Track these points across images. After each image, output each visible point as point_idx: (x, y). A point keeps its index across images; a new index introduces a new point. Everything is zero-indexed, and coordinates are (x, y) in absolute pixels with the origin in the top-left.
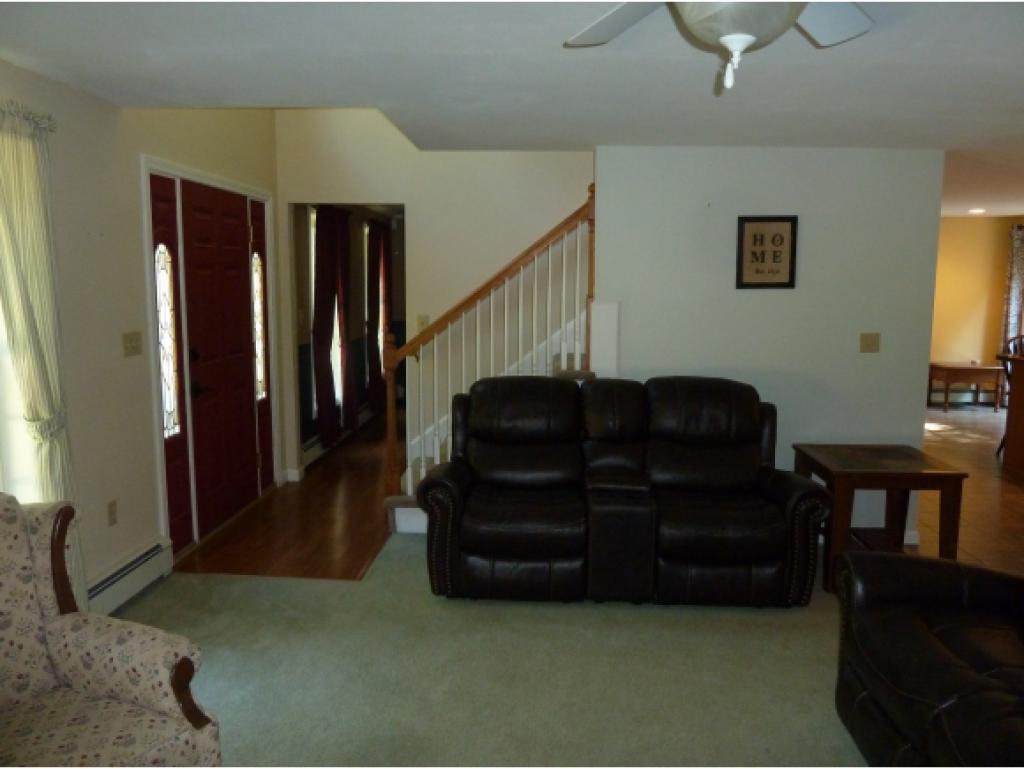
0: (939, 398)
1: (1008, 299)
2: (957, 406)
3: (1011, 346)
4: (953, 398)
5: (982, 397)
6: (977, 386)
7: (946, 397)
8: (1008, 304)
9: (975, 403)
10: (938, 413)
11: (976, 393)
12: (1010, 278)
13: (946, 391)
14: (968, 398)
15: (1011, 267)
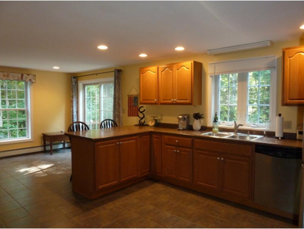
0: (48, 148)
1: (73, 105)
2: (56, 151)
3: (75, 124)
4: (54, 147)
5: (66, 145)
6: (64, 141)
7: (51, 147)
8: (73, 107)
9: (64, 148)
10: (48, 156)
11: (64, 144)
12: (73, 97)
13: (51, 146)
14: (61, 146)
15: (73, 93)
